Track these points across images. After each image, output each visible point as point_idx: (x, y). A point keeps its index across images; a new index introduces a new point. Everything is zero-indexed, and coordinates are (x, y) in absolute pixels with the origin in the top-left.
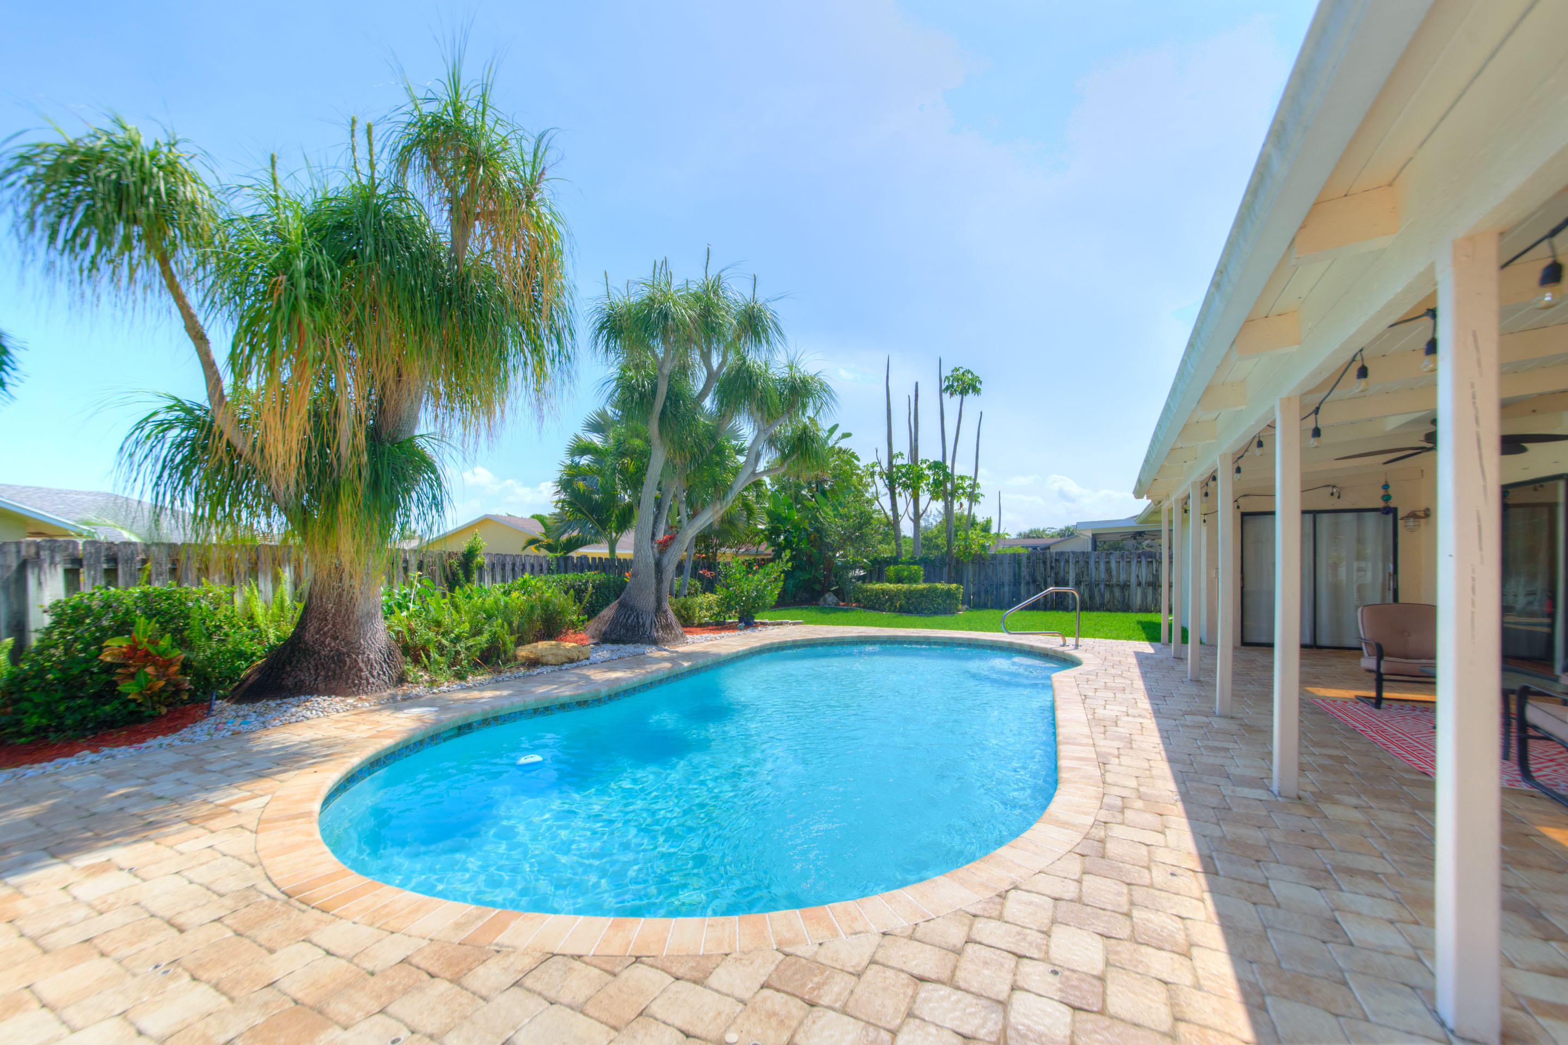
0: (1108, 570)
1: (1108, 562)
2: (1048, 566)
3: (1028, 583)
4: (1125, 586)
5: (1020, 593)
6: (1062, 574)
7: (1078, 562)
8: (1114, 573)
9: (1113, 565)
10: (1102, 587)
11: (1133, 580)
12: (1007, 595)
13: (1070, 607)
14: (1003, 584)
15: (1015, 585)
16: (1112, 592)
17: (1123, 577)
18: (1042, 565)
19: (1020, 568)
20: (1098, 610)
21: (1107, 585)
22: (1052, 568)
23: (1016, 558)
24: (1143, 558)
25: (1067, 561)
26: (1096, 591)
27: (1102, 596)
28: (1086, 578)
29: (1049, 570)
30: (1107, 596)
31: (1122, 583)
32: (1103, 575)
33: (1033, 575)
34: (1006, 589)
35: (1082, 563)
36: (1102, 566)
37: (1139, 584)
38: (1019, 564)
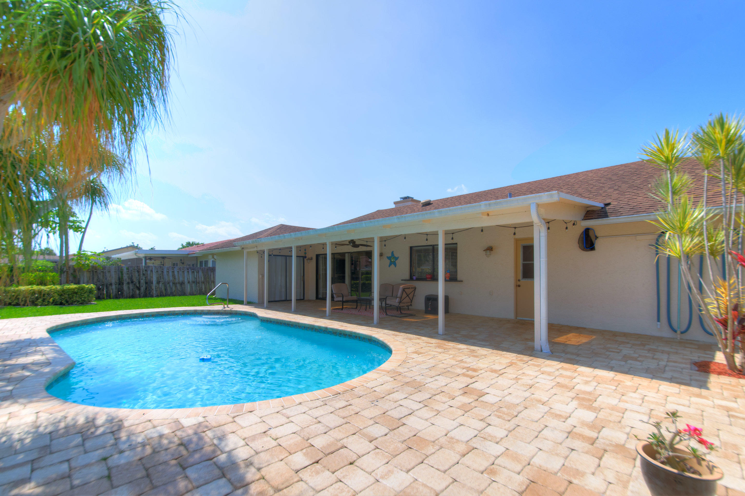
0: (174, 276)
1: (173, 272)
2: (141, 273)
3: (128, 283)
4: (182, 283)
5: (123, 289)
6: (149, 277)
7: (157, 271)
8: (177, 277)
9: (176, 273)
10: (171, 284)
11: (186, 281)
12: (114, 290)
13: (155, 295)
14: (111, 284)
15: (119, 284)
16: (176, 286)
17: (181, 279)
18: (136, 273)
19: (122, 274)
20: (169, 296)
21: (174, 283)
22: (144, 274)
23: (119, 270)
24: (190, 270)
25: (152, 271)
26: (168, 285)
27: (171, 289)
28: (162, 280)
29: (142, 275)
30: (174, 288)
31: (181, 282)
32: (171, 278)
33: (131, 279)
34: (114, 287)
35: (160, 272)
36: (171, 274)
37: (189, 282)
38: (122, 272)
